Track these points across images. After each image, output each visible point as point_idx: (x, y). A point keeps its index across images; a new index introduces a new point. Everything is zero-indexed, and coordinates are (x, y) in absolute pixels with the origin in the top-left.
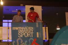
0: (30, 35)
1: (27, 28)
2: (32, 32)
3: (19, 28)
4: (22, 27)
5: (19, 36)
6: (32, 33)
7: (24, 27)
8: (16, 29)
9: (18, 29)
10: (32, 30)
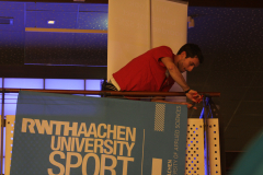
0: (111, 168)
1: (103, 131)
2: (125, 154)
3: (59, 124)
4: (75, 124)
5: (50, 171)
6: (126, 160)
7: (83, 125)
8: (41, 132)
9: (49, 132)
10: (130, 142)
